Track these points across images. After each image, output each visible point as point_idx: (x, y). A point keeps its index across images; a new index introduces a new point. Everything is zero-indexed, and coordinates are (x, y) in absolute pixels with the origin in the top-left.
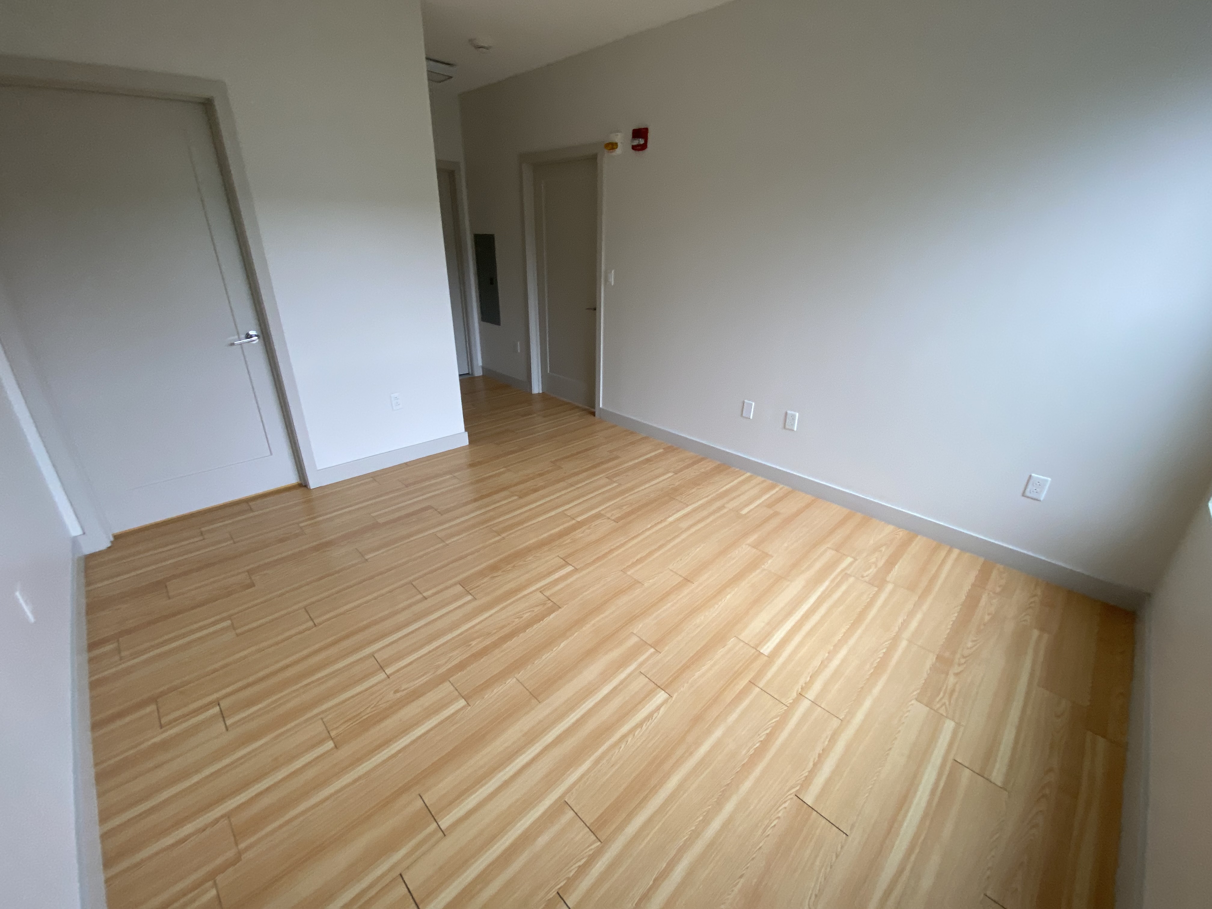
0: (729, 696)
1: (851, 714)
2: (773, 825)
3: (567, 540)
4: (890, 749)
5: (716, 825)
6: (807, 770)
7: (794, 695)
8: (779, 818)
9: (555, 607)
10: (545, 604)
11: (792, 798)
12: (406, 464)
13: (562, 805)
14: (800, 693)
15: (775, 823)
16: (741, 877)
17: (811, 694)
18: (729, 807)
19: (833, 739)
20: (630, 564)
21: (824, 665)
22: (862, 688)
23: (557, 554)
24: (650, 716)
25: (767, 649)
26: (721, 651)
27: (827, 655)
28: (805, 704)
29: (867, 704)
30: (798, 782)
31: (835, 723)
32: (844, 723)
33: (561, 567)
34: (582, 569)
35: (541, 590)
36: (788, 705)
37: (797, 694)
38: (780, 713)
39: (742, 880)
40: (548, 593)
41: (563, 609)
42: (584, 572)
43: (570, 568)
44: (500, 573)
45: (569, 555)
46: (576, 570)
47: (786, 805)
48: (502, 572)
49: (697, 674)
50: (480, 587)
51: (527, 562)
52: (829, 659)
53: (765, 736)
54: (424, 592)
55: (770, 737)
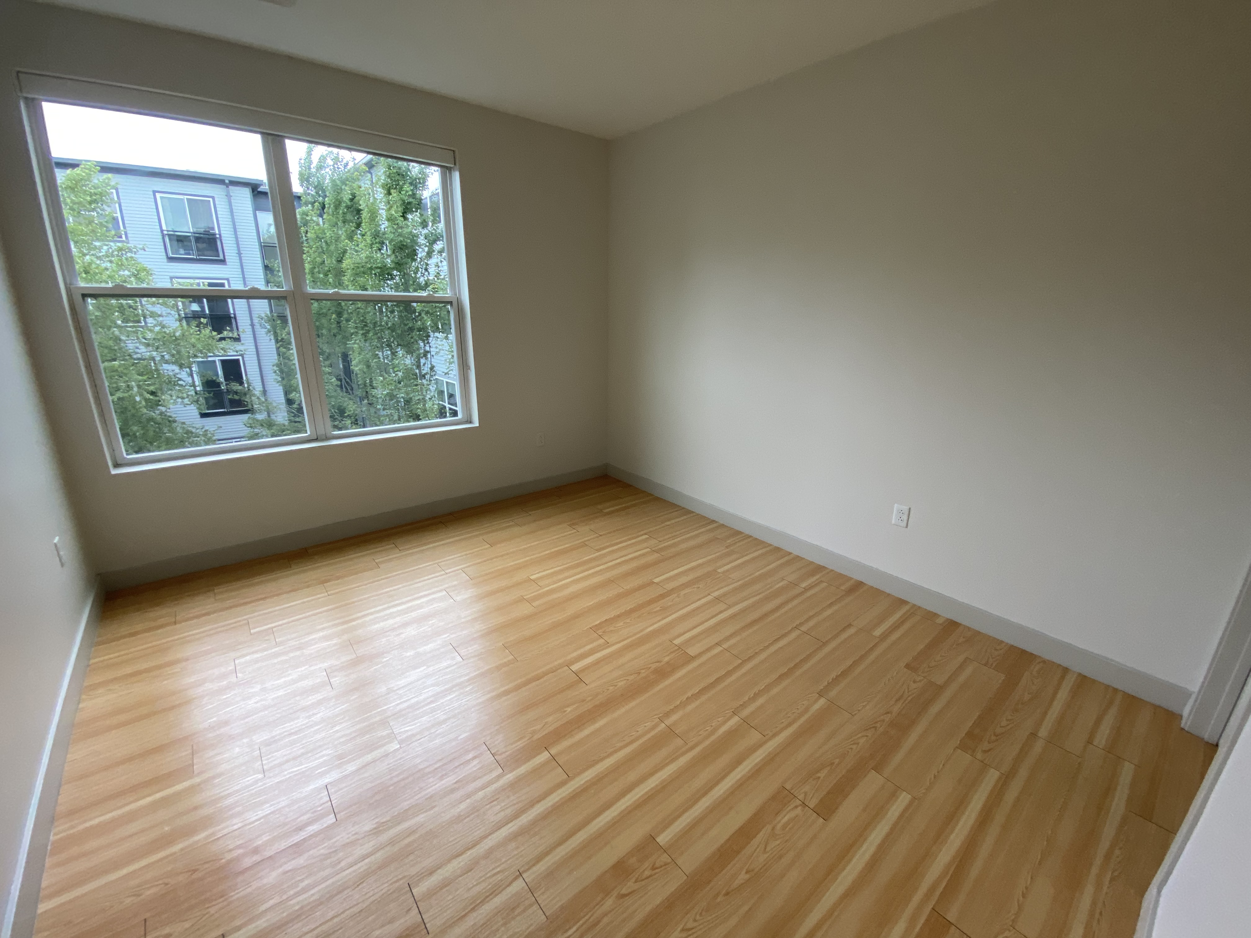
3: (571, 712)
9: (595, 628)
10: (604, 632)
23: (588, 687)
33: (583, 670)
34: (561, 666)
35: (607, 645)
40: (601, 641)
41: (588, 627)
42: (560, 661)
43: (575, 667)
44: (654, 666)
45: (570, 686)
46: (569, 664)
48: (650, 668)
50: (669, 652)
51: (625, 678)
54: (722, 651)
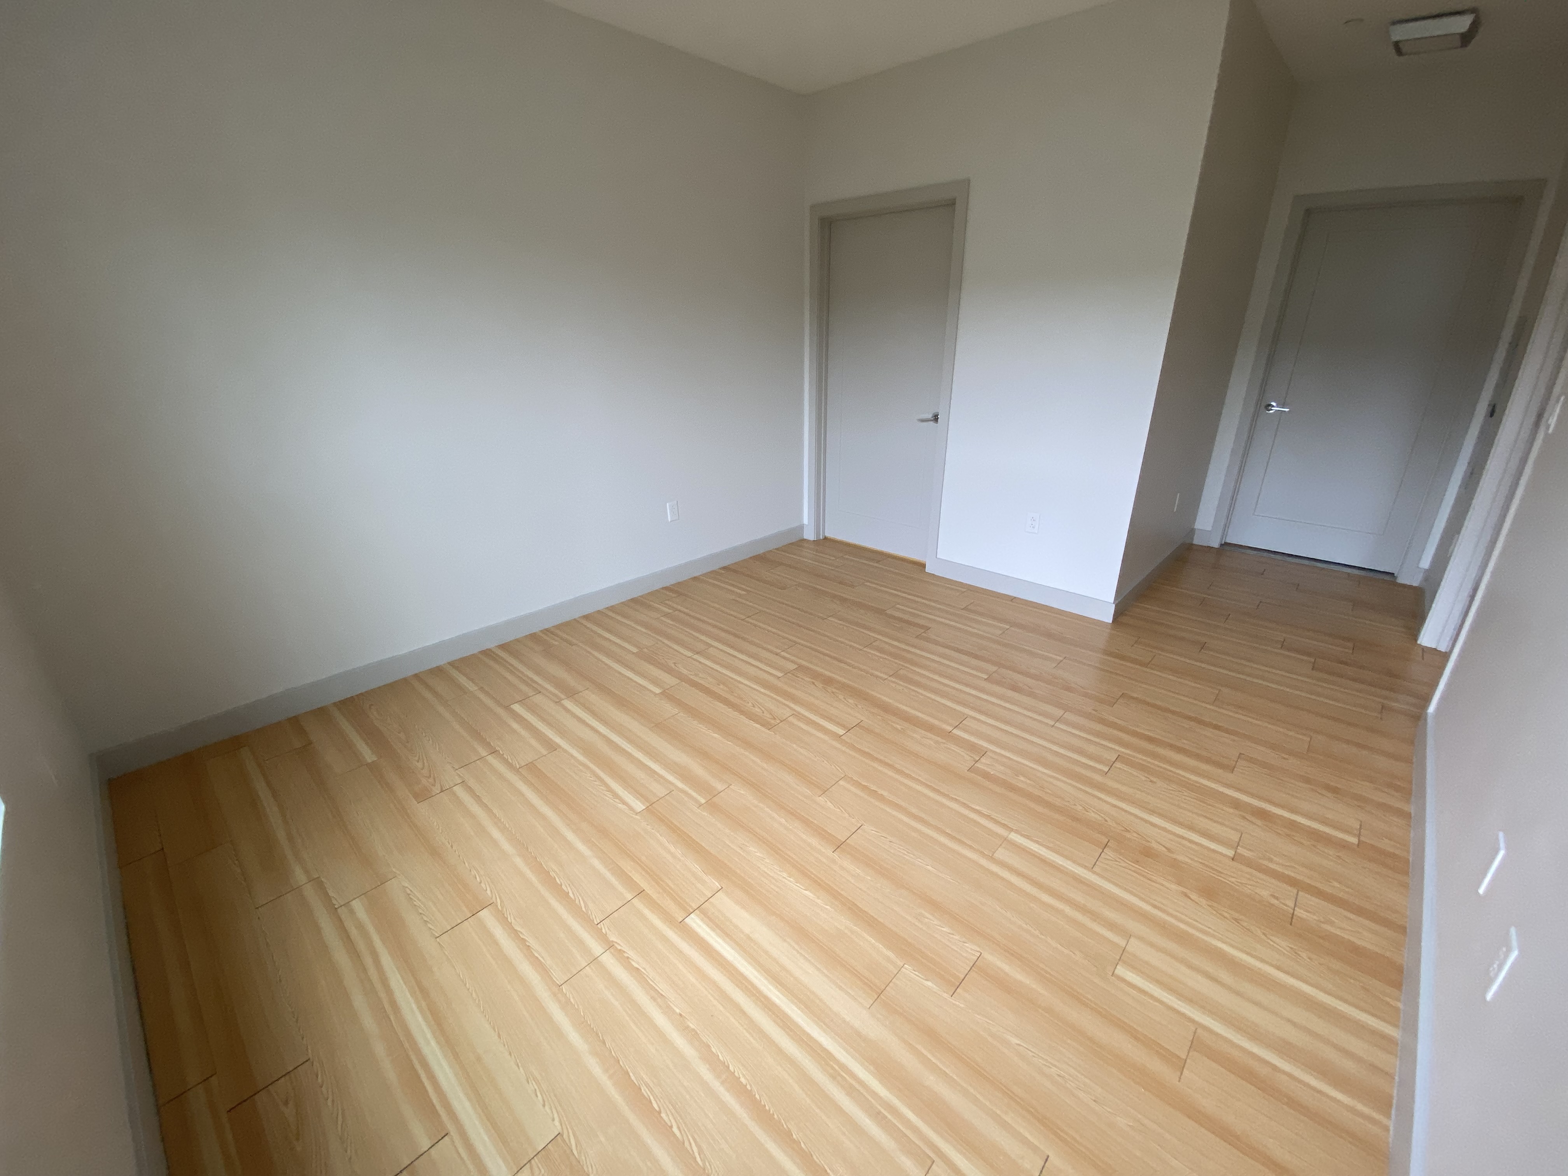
0: (627, 866)
1: (566, 1005)
2: (477, 877)
4: (499, 1036)
5: (496, 834)
6: (513, 921)
7: (612, 938)
8: (481, 883)
11: (492, 898)
12: (1013, 599)
13: (552, 747)
14: (613, 945)
15: (478, 879)
16: (452, 846)
17: (608, 960)
18: (506, 846)
19: (537, 964)
20: (863, 783)
21: (657, 996)
22: (604, 1043)
23: (865, 720)
24: (616, 795)
25: (695, 922)
26: (696, 868)
27: (678, 1011)
28: (596, 948)
29: (574, 1037)
30: (505, 909)
31: (559, 976)
32: (556, 989)
34: (842, 741)
35: (795, 714)
36: (599, 926)
37: (613, 941)
38: (590, 913)
39: (449, 846)
42: (835, 743)
44: (821, 685)
45: (867, 729)
46: (838, 736)
47: (489, 892)
49: (663, 839)
50: (798, 678)
52: (667, 1010)
53: (566, 891)
55: (563, 896)
